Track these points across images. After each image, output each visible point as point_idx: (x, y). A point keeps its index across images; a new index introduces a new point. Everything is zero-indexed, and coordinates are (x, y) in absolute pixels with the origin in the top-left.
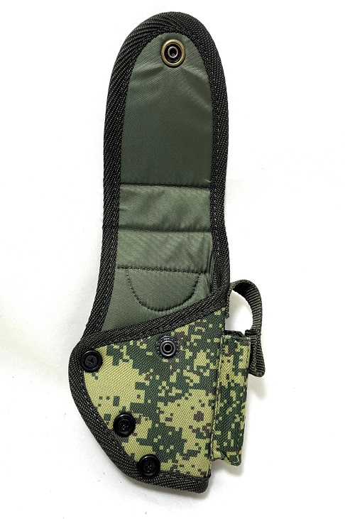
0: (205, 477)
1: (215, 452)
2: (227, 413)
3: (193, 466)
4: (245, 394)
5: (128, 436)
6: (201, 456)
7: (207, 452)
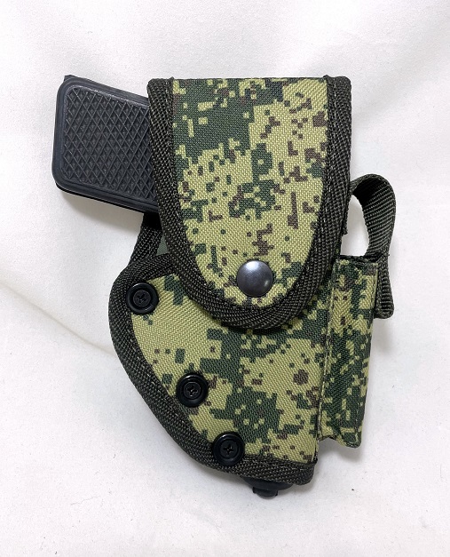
0: (309, 463)
1: (324, 427)
2: (342, 372)
3: (293, 448)
4: (369, 345)
5: (197, 405)
6: (304, 433)
7: (313, 427)
